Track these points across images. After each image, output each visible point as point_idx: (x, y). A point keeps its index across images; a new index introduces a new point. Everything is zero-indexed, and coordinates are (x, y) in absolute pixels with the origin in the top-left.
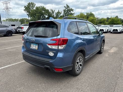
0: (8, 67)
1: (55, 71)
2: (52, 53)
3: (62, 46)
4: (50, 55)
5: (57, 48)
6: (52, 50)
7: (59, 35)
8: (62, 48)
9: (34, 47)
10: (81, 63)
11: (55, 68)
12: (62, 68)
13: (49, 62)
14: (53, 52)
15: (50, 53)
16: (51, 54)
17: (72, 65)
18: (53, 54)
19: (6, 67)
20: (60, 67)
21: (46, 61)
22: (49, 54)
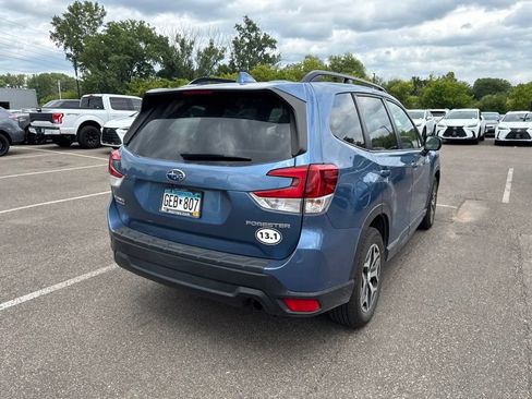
1: (288, 311)
3: (319, 202)
4: (264, 240)
5: (298, 211)
6: (273, 218)
7: (302, 152)
8: (320, 208)
9: (180, 207)
10: (375, 274)
11: (286, 300)
12: (316, 299)
13: (261, 271)
14: (277, 229)
15: (264, 231)
16: (269, 236)
17: (353, 281)
18: (279, 237)
20: (311, 294)
21: (246, 269)
22: (259, 235)
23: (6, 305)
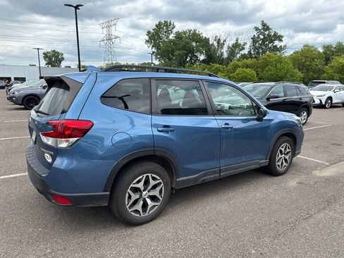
0: (14, 177)
1: (54, 201)
2: (49, 156)
3: (68, 141)
4: (48, 160)
5: (55, 145)
6: (48, 147)
7: (65, 112)
8: (66, 145)
10: (156, 193)
12: (66, 198)
13: (41, 176)
17: (108, 193)
18: (51, 159)
19: (12, 176)
20: (61, 194)
22: (46, 157)
23: (2, 177)
